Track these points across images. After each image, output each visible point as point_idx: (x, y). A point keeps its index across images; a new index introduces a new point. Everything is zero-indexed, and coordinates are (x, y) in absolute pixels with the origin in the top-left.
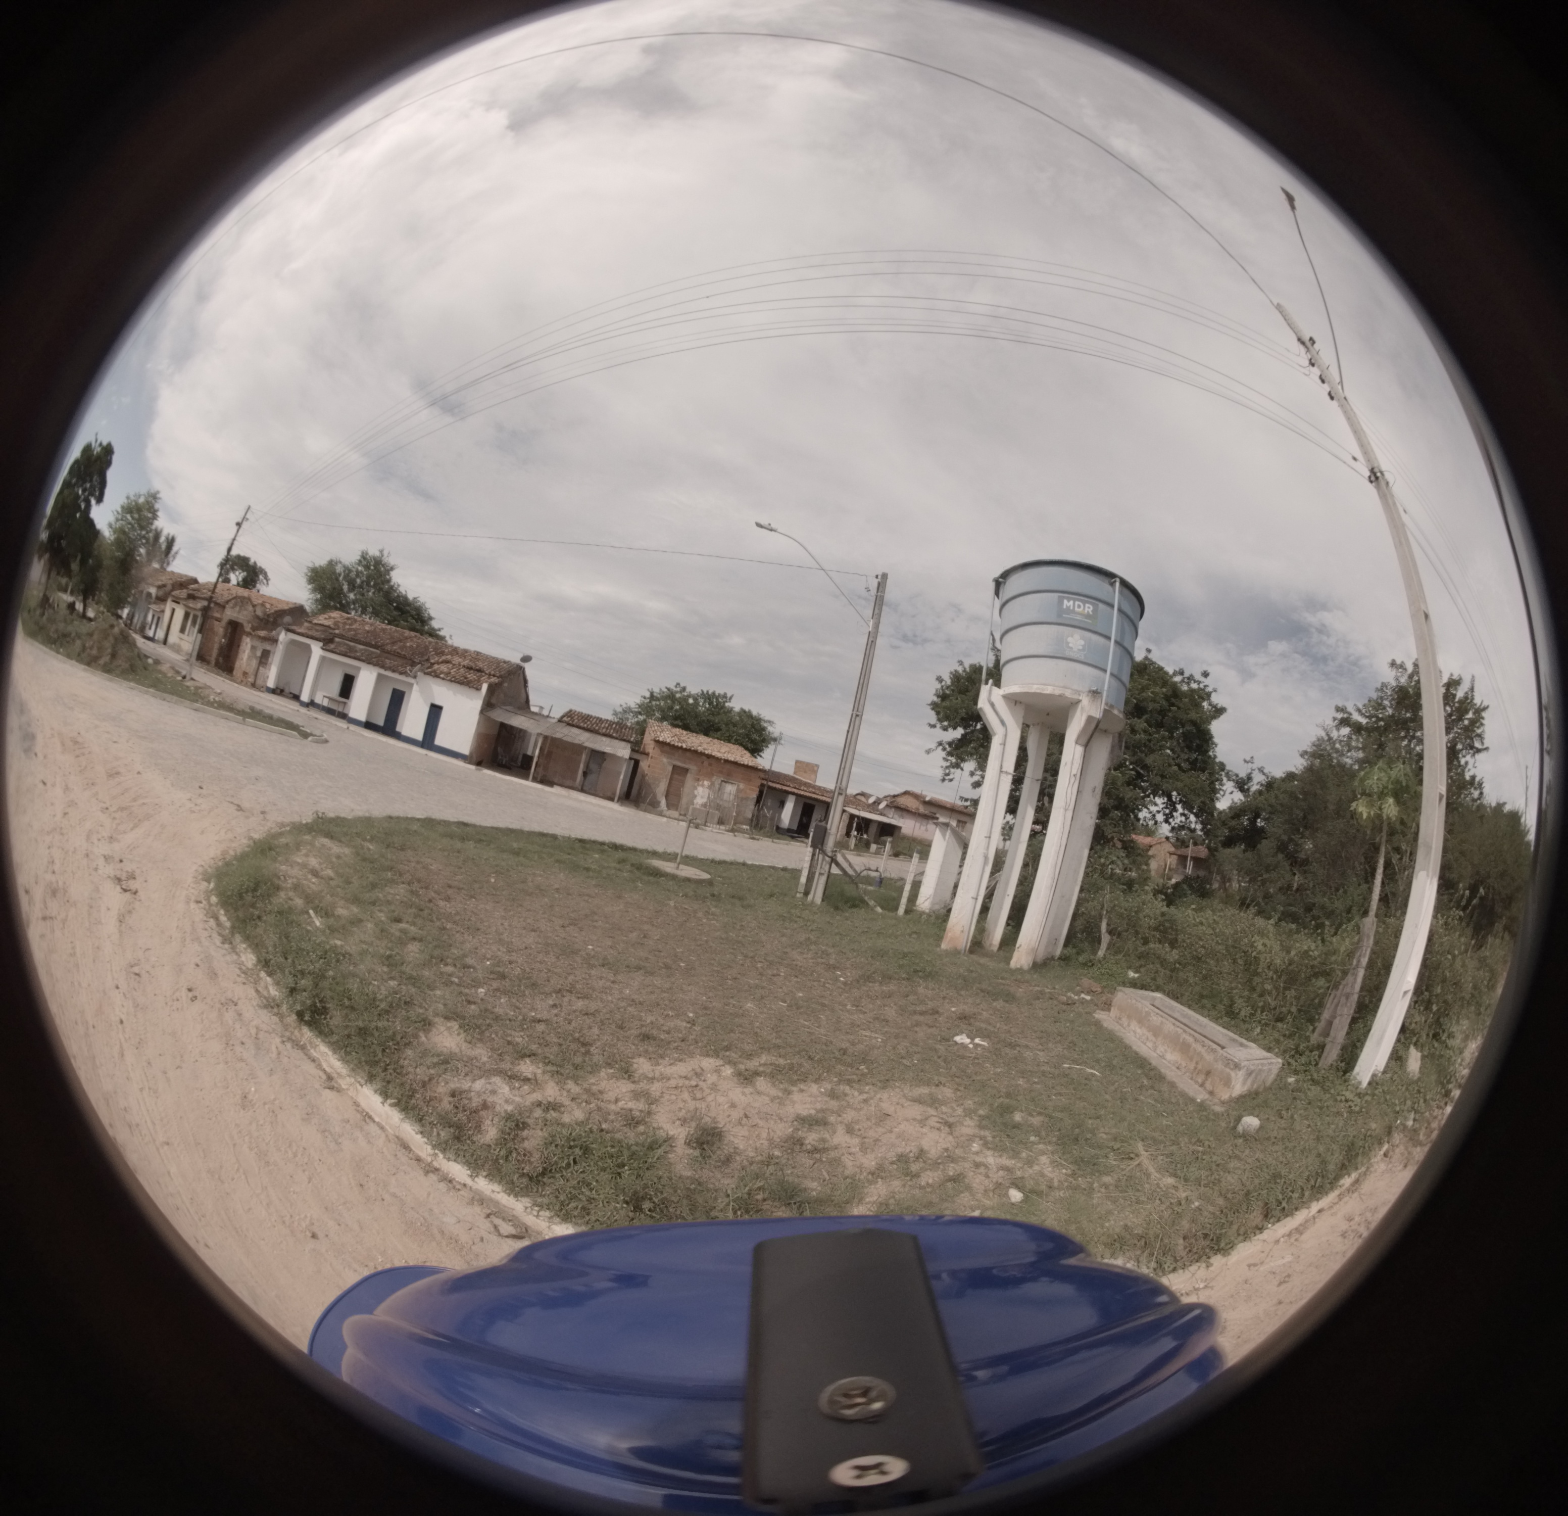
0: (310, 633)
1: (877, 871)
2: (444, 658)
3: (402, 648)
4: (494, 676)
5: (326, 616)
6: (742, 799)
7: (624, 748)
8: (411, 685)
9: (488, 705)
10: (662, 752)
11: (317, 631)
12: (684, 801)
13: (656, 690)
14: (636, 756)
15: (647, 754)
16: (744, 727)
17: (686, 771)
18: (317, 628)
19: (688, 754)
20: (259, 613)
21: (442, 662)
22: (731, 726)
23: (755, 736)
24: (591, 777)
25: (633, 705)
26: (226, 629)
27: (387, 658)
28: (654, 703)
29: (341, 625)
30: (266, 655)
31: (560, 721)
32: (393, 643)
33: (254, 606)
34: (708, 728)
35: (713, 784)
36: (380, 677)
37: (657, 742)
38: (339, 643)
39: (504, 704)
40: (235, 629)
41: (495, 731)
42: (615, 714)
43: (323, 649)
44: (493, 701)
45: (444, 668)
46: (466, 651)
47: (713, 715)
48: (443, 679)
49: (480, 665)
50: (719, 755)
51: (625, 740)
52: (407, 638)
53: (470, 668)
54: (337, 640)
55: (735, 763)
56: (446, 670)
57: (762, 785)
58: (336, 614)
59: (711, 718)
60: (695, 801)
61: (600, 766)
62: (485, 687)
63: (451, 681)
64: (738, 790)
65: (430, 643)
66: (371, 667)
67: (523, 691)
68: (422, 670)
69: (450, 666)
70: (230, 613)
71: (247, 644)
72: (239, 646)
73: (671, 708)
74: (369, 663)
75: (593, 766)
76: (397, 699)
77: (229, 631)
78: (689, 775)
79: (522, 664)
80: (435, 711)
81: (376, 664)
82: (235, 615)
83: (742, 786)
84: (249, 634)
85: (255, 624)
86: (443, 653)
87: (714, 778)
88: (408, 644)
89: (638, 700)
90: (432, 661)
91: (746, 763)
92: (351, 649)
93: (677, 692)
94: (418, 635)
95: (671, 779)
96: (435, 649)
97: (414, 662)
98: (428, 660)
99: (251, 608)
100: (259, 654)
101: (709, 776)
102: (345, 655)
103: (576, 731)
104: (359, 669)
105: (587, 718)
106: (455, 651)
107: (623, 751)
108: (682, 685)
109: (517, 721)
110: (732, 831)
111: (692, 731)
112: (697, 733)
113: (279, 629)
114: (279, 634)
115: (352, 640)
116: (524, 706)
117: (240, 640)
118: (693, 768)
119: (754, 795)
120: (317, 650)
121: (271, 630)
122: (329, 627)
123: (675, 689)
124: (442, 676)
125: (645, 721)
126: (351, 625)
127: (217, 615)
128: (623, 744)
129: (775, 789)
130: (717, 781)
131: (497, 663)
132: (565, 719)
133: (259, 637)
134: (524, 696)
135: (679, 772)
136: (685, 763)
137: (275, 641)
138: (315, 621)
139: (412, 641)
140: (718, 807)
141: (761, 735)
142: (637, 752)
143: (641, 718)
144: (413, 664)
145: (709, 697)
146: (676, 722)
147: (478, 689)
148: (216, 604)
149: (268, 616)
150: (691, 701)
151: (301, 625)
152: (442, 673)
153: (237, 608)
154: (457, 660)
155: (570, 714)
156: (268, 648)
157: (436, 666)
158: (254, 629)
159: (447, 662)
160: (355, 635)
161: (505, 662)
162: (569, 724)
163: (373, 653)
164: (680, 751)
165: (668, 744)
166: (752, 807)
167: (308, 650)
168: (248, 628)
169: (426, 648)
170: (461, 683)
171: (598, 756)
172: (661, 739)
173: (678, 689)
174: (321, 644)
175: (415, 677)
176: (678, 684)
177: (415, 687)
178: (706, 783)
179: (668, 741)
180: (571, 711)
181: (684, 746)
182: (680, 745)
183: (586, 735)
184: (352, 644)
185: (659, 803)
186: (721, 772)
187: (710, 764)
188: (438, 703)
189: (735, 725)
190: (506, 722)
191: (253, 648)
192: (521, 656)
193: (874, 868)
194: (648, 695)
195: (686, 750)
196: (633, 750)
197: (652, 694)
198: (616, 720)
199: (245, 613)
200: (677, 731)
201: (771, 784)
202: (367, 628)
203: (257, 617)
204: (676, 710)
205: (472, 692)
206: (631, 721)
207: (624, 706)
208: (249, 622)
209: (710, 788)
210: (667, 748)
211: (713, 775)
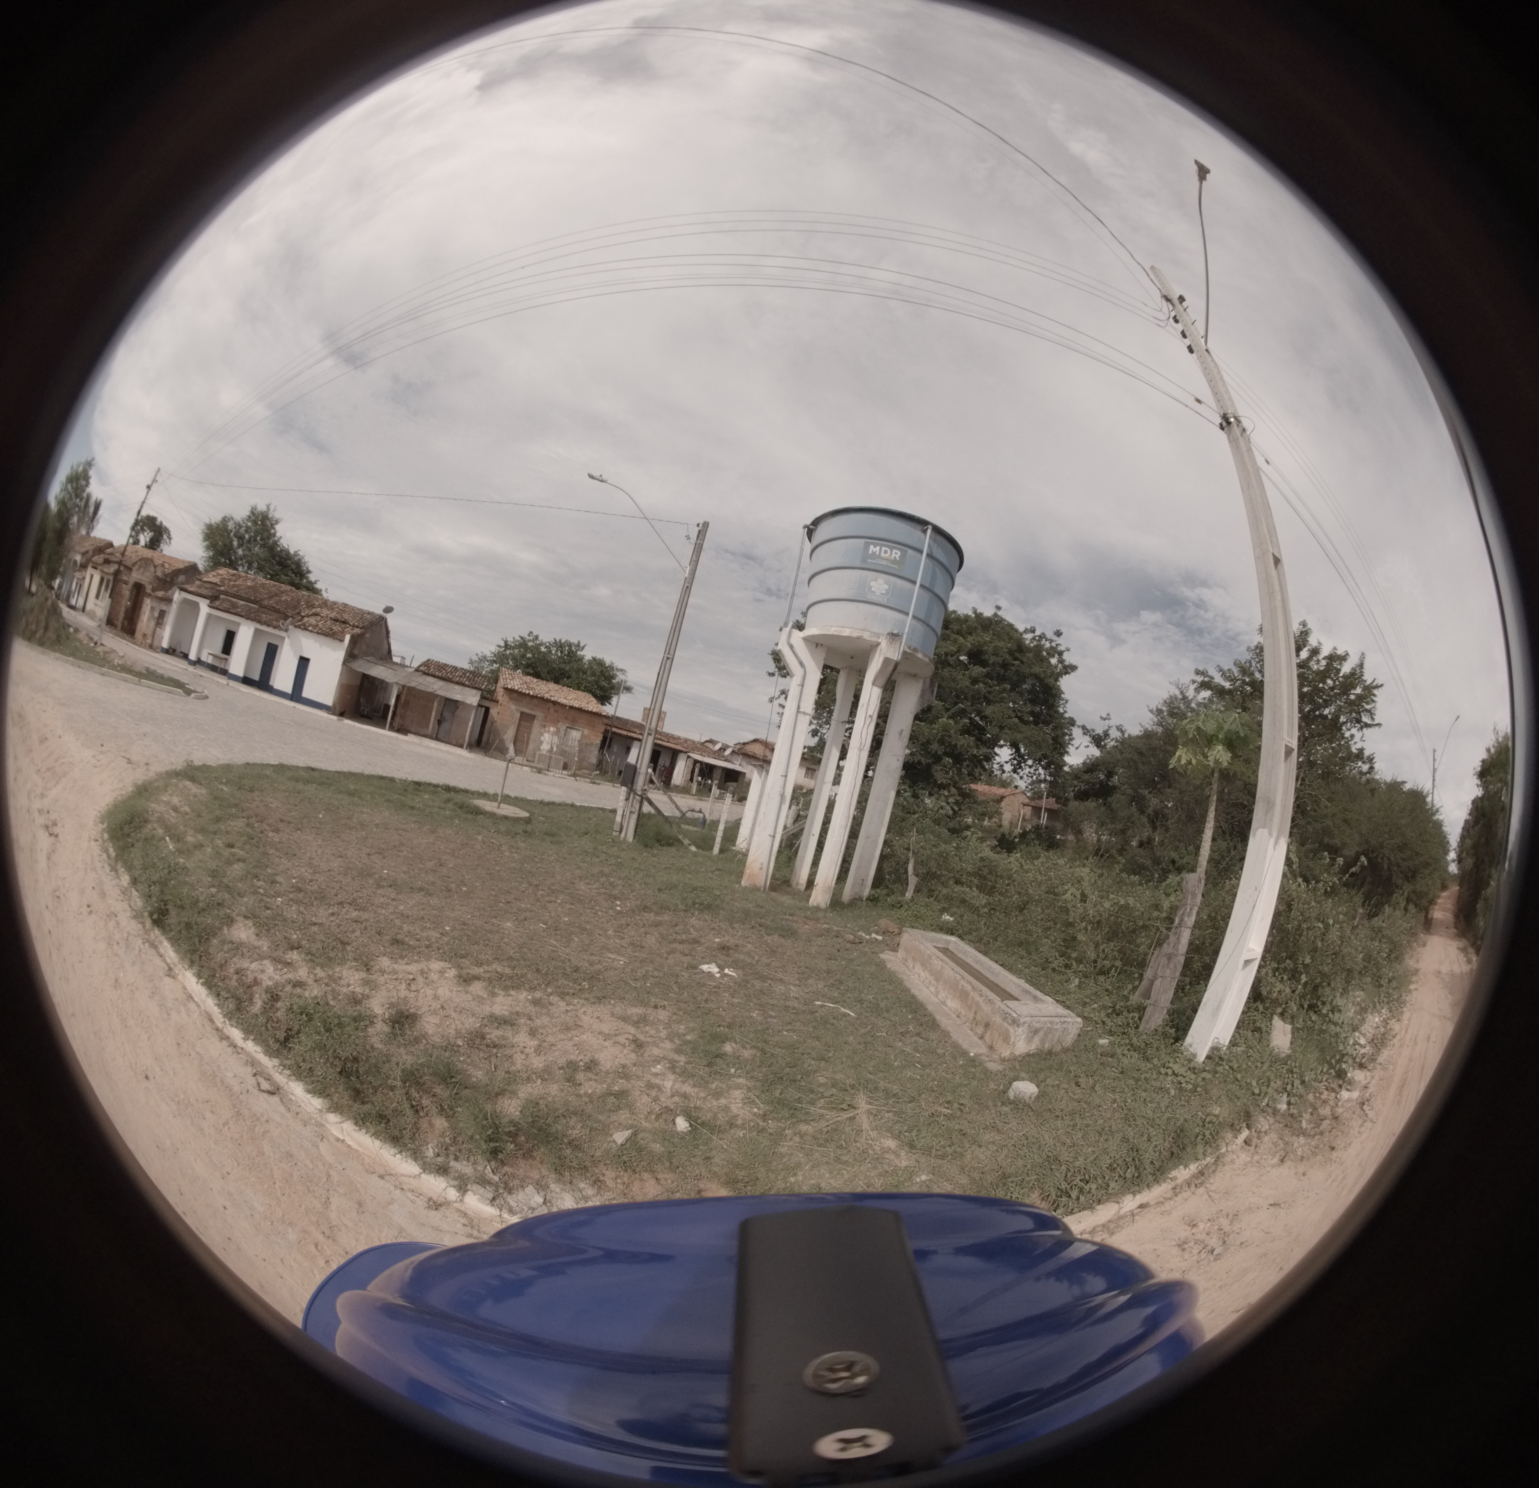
0: (200, 591)
1: (700, 812)
2: (314, 610)
3: (277, 603)
4: (357, 627)
5: (214, 573)
6: (587, 745)
7: (475, 696)
8: (283, 638)
9: (351, 656)
10: (512, 699)
11: (206, 588)
12: (531, 746)
13: (510, 639)
14: (487, 703)
15: (497, 702)
16: (593, 674)
17: (534, 717)
18: (207, 585)
19: (536, 701)
20: (159, 574)
21: (312, 615)
22: (581, 674)
23: (604, 684)
24: (445, 726)
25: (488, 654)
26: (131, 591)
27: (264, 613)
28: (508, 652)
29: (226, 582)
30: (162, 614)
31: (417, 670)
32: (270, 598)
33: (155, 567)
34: (558, 676)
35: (558, 730)
36: (257, 632)
37: (506, 689)
38: (224, 600)
39: (367, 654)
40: (138, 588)
41: (358, 682)
42: (471, 662)
43: (210, 606)
44: (356, 652)
45: (313, 620)
46: (335, 603)
47: (564, 663)
48: (311, 631)
49: (346, 616)
50: (564, 701)
51: (476, 688)
52: (283, 592)
53: (336, 620)
54: (222, 596)
55: (580, 710)
56: (314, 623)
57: (606, 731)
58: (223, 571)
59: (563, 666)
60: (542, 747)
61: (453, 713)
62: (348, 638)
63: (318, 633)
64: (583, 736)
65: (303, 596)
66: (249, 622)
67: (385, 642)
68: (292, 624)
69: (319, 618)
70: (136, 576)
71: (148, 604)
72: (140, 608)
73: (523, 656)
74: (248, 619)
75: (447, 714)
76: (272, 652)
77: (134, 593)
78: (535, 721)
79: (385, 615)
80: (304, 663)
81: (252, 620)
82: (139, 577)
83: (586, 732)
84: (149, 595)
85: (155, 585)
86: (313, 606)
87: (560, 724)
88: (283, 598)
89: (494, 649)
90: (303, 614)
91: (594, 710)
92: (234, 606)
93: (529, 641)
94: (293, 589)
95: (519, 725)
96: (307, 602)
97: (287, 616)
98: (299, 613)
99: (152, 569)
100: (156, 614)
101: (555, 722)
102: (227, 611)
103: (430, 679)
104: (238, 624)
105: (442, 667)
106: (325, 604)
107: (472, 698)
108: (535, 634)
109: (378, 671)
110: (574, 775)
111: (542, 679)
112: (547, 680)
113: (174, 588)
114: (173, 594)
115: (234, 596)
116: (386, 656)
117: (141, 602)
118: (539, 714)
119: (598, 741)
120: (204, 607)
121: (167, 590)
122: (216, 584)
123: (528, 638)
124: (310, 628)
125: (499, 668)
126: (235, 581)
127: (125, 578)
128: (474, 692)
129: (620, 735)
130: (563, 727)
131: (361, 614)
132: (422, 668)
133: (157, 598)
134: (386, 646)
135: (526, 719)
136: (532, 709)
137: (169, 601)
138: (205, 579)
139: (287, 595)
140: (563, 753)
141: (610, 682)
142: (487, 699)
143: (495, 666)
144: (286, 618)
145: (560, 645)
146: (528, 670)
147: (342, 640)
148: (126, 567)
149: (166, 575)
150: (543, 649)
151: (192, 583)
152: (310, 625)
153: (142, 570)
154: (325, 612)
155: (427, 663)
156: (164, 608)
157: (306, 619)
158: (154, 590)
159: (316, 614)
160: (237, 591)
161: (369, 613)
162: (425, 673)
163: (252, 608)
164: (528, 698)
165: (517, 692)
166: (596, 752)
167: (196, 606)
168: (148, 589)
169: (299, 601)
170: (326, 635)
171: (451, 705)
172: (509, 687)
173: (531, 638)
174: (208, 601)
175: (286, 630)
176: (531, 633)
177: (287, 641)
178: (552, 729)
179: (516, 688)
180: (429, 660)
181: (531, 693)
182: (527, 692)
183: (441, 683)
184: (234, 600)
185: (508, 749)
186: (566, 718)
187: (556, 711)
188: (306, 655)
189: (585, 673)
190: (366, 672)
191: (153, 609)
192: (384, 607)
193: (697, 809)
194: (502, 644)
195: (533, 697)
196: (483, 697)
197: (506, 642)
198: (472, 669)
199: (147, 574)
200: (528, 679)
201: (614, 730)
202: (249, 583)
203: (157, 577)
204: (529, 659)
205: (337, 643)
206: (486, 669)
207: (480, 654)
208: (150, 583)
209: (557, 733)
210: (516, 696)
211: (558, 721)
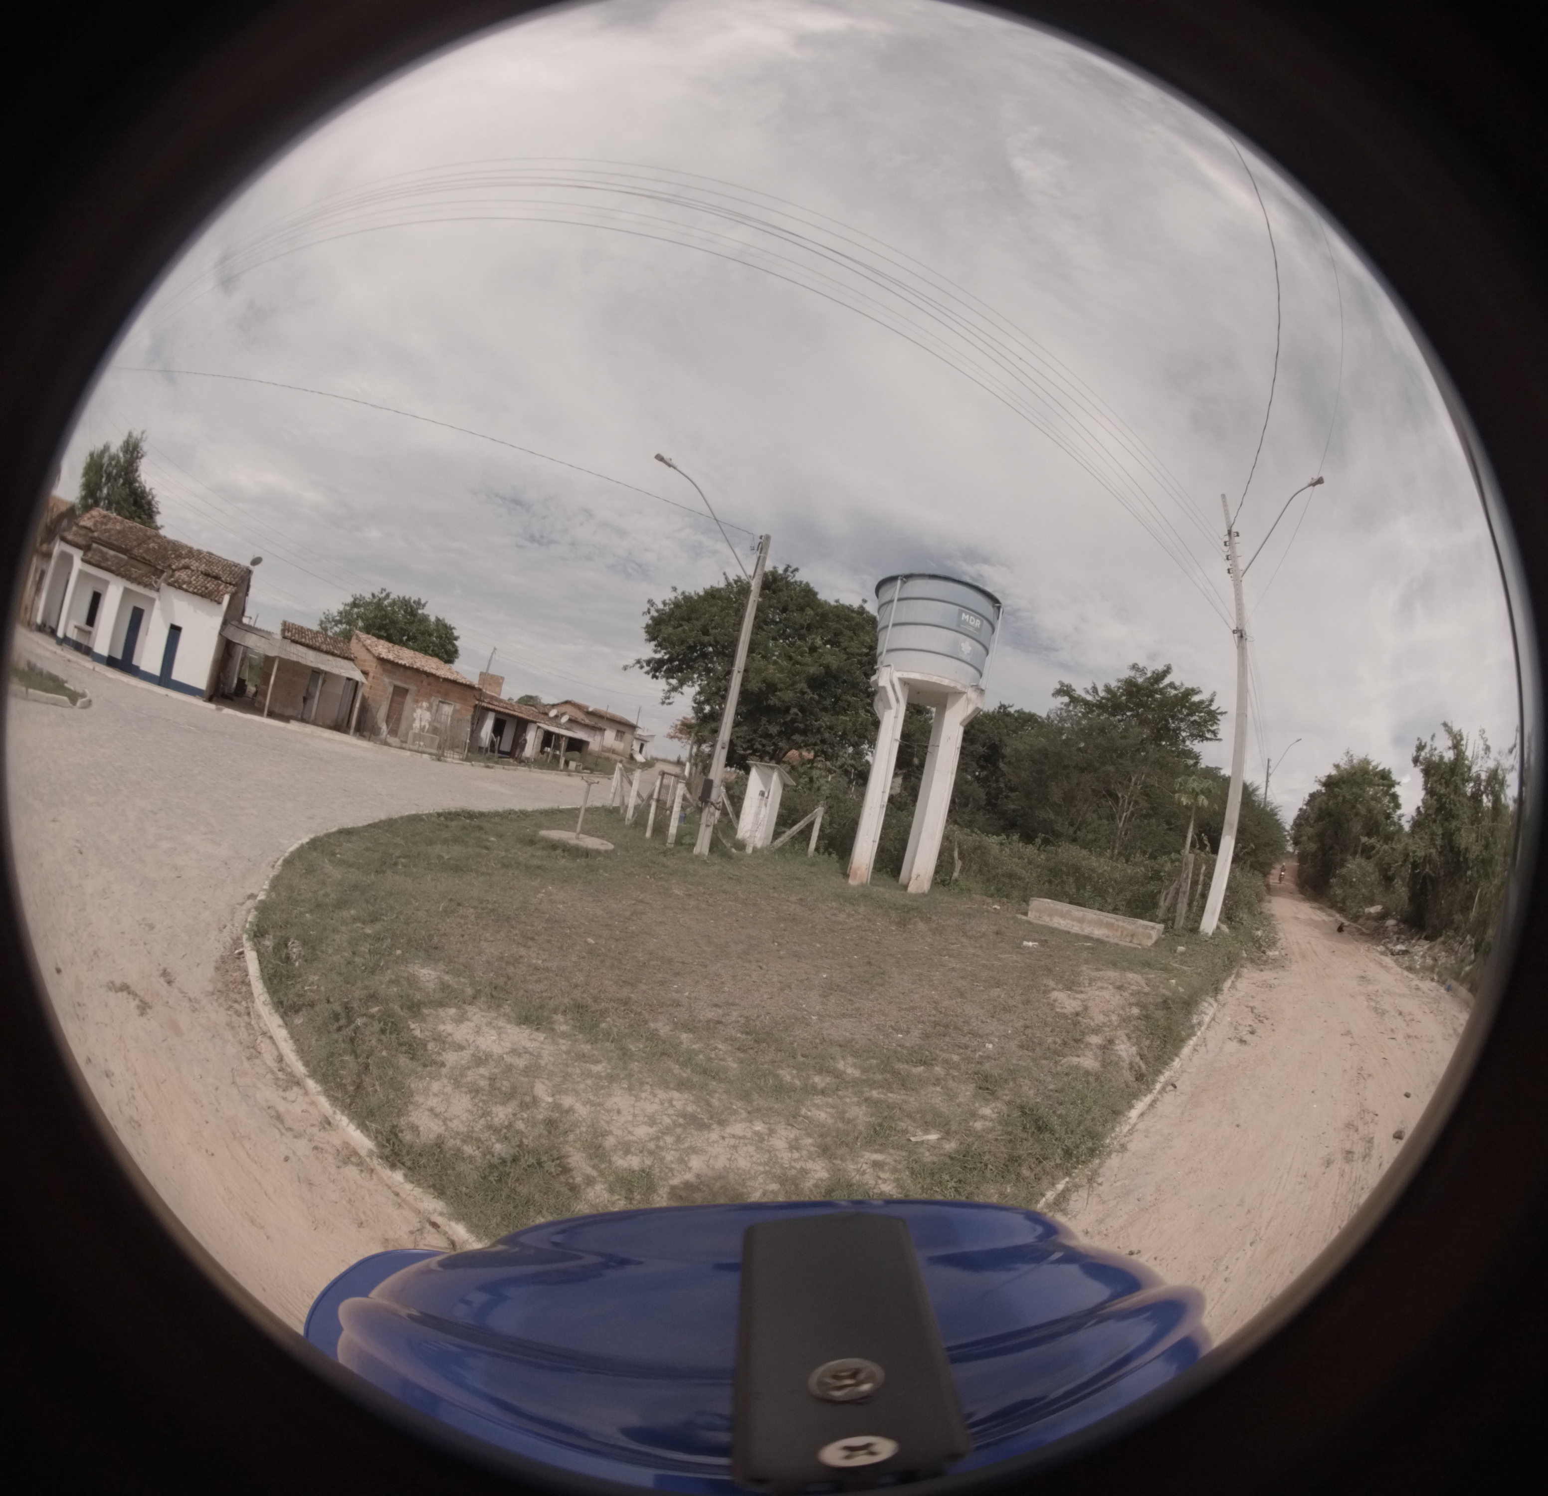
0: (76, 539)
2: (181, 563)
3: (146, 552)
4: (230, 584)
5: (88, 516)
6: (458, 720)
8: (152, 601)
9: (225, 623)
10: (384, 670)
11: (81, 536)
12: (404, 725)
13: (359, 596)
15: (367, 674)
17: (406, 691)
18: (81, 531)
19: (409, 672)
21: (181, 569)
22: (425, 636)
24: (309, 703)
28: (356, 610)
29: (96, 525)
30: (42, 576)
31: (285, 638)
32: (139, 545)
35: (431, 705)
37: (381, 660)
38: (96, 551)
43: (82, 559)
44: (227, 614)
46: (199, 552)
47: (409, 623)
49: (216, 570)
50: (437, 673)
51: (348, 659)
52: (149, 538)
53: (207, 575)
54: (94, 546)
55: (454, 682)
56: (187, 579)
57: (476, 705)
58: (96, 513)
59: (409, 627)
60: (413, 725)
62: (226, 599)
63: (194, 593)
64: (455, 711)
66: (118, 578)
68: (165, 581)
73: (375, 617)
74: (117, 575)
76: (137, 619)
78: (409, 696)
79: (252, 567)
80: (175, 631)
81: (123, 576)
83: (458, 706)
86: (181, 556)
87: (433, 699)
88: (151, 546)
89: (340, 606)
91: (463, 681)
92: (105, 557)
93: (382, 599)
95: (392, 701)
96: (174, 551)
97: (157, 569)
98: (170, 566)
101: (428, 696)
102: (99, 566)
103: (301, 649)
104: (107, 583)
108: (386, 591)
109: (251, 641)
110: (466, 759)
111: (397, 643)
114: (54, 546)
115: (106, 545)
118: (412, 687)
119: (469, 717)
120: (77, 563)
122: (90, 529)
123: (380, 595)
124: (184, 586)
126: (106, 524)
128: (349, 664)
130: (435, 701)
131: (229, 566)
135: (399, 693)
136: (405, 682)
139: (154, 541)
140: (435, 730)
144: (158, 573)
145: (405, 604)
147: (219, 603)
150: (392, 608)
151: (70, 529)
152: (184, 583)
154: (194, 564)
155: (286, 627)
157: (177, 574)
159: (186, 567)
160: (107, 538)
162: (291, 640)
163: (122, 560)
164: (402, 669)
165: (391, 662)
166: (468, 729)
169: (166, 550)
170: (202, 595)
171: (320, 678)
172: (383, 657)
174: (82, 554)
175: (158, 590)
176: (383, 589)
177: (157, 604)
178: (425, 704)
179: (390, 658)
181: (406, 664)
182: (403, 662)
183: (312, 654)
184: (106, 550)
185: (380, 728)
186: (439, 692)
187: (429, 684)
188: (177, 624)
189: (431, 635)
192: (253, 558)
195: (408, 668)
197: (354, 600)
202: (118, 527)
204: (378, 619)
205: (214, 606)
206: (334, 630)
209: (429, 709)
210: (389, 666)
211: (431, 695)
